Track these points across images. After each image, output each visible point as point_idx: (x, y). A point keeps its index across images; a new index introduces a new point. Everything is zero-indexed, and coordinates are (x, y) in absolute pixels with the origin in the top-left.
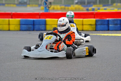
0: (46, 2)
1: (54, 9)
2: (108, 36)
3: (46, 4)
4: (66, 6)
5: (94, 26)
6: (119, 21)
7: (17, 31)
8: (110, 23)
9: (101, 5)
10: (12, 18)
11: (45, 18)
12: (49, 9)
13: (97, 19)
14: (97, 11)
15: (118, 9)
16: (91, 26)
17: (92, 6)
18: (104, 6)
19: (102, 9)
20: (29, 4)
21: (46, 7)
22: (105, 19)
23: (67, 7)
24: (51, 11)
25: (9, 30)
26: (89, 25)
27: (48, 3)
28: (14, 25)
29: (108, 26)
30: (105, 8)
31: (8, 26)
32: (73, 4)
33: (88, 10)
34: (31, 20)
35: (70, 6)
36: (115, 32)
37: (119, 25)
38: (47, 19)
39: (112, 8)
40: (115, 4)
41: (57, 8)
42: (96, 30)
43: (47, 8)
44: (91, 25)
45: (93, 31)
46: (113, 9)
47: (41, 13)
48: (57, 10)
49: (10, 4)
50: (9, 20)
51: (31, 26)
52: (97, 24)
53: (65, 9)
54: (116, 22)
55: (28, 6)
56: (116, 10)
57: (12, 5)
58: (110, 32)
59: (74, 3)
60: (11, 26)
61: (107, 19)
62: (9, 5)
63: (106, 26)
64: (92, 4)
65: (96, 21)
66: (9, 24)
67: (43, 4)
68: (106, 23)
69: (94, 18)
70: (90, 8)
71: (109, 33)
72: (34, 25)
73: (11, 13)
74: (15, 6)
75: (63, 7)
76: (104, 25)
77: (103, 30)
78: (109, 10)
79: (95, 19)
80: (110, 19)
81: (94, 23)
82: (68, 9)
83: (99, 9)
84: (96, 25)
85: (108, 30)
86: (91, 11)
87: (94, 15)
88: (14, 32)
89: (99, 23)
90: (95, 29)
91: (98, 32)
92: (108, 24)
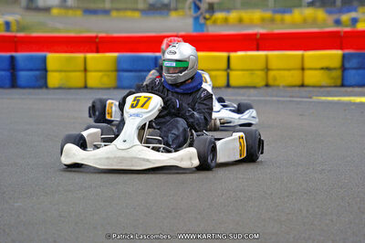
5: (339, 73)
13: (347, 51)
16: (327, 72)
26: (322, 69)
42: (343, 85)
44: (328, 69)
45: (336, 86)
52: (347, 65)
59: (303, 4)
65: (344, 56)
69: (341, 48)
79: (339, 53)
81: (336, 63)
82: (282, 20)
84: (343, 68)
86: (346, 26)
89: (353, 63)
90: (339, 82)
91: (349, 89)
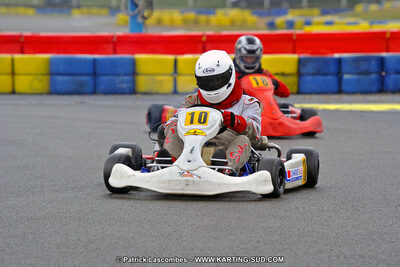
1: (160, 22)
2: (337, 111)
3: (135, 5)
4: (199, 12)
5: (294, 79)
6: (374, 63)
7: (41, 94)
8: (345, 68)
9: (316, 11)
10: (22, 52)
11: (133, 53)
12: (144, 24)
13: (303, 56)
14: (302, 29)
15: (372, 23)
16: (283, 78)
17: (285, 13)
18: (324, 13)
19: (318, 24)
20: (79, 7)
21: (134, 17)
22: (329, 56)
23: (203, 18)
24: (151, 30)
25: (13, 92)
26: (278, 74)
27: (141, 3)
28: (31, 74)
29: (340, 80)
30: (328, 18)
31: (9, 78)
32: (223, 6)
33: (272, 25)
34: (86, 60)
35: (214, 13)
36: (362, 97)
38: (138, 56)
39: (352, 20)
40: (359, 8)
41: (172, 21)
42: (299, 92)
43: (140, 20)
44: (283, 74)
45: (292, 94)
46: (355, 23)
47: (119, 37)
48: (172, 26)
49: (16, 5)
50: (13, 60)
51: (84, 78)
52: (303, 71)
53: (196, 23)
54: (364, 66)
55: (76, 13)
56: (363, 27)
57: (21, 10)
58: (345, 97)
59: (227, 4)
60: (18, 79)
61: (337, 55)
62: (12, 10)
63: (332, 79)
64: (285, 5)
65: (300, 61)
66: (13, 74)
67: (126, 8)
68: (332, 68)
69: (294, 52)
70: (279, 20)
71: (343, 102)
72: (95, 74)
73: (20, 36)
74: (31, 11)
75: (191, 15)
77: (322, 92)
78: (341, 25)
79: (295, 57)
80: (345, 55)
81: (292, 68)
82: (208, 22)
83: (308, 23)
84: (299, 74)
85: (340, 91)
86: (281, 29)
87: (294, 41)
88: (29, 97)
89: (309, 68)
90: (295, 90)
91: (307, 97)
92: (339, 74)
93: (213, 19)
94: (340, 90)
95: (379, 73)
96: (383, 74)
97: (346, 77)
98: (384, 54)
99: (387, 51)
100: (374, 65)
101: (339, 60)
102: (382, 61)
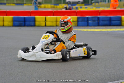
0: (36, 2)
4: (55, 5)
5: (76, 23)
8: (89, 20)
9: (83, 5)
13: (79, 16)
15: (96, 8)
17: (76, 5)
18: (85, 5)
19: (84, 8)
20: (26, 4)
21: (35, 6)
27: (37, 3)
29: (88, 23)
30: (86, 6)
32: (61, 3)
36: (93, 27)
37: (96, 22)
39: (92, 7)
42: (78, 26)
43: (37, 7)
45: (75, 26)
54: (94, 19)
56: (94, 9)
58: (89, 27)
61: (87, 16)
63: (86, 22)
65: (78, 18)
67: (34, 4)
68: (86, 20)
69: (76, 15)
70: (74, 7)
75: (53, 6)
76: (85, 21)
77: (83, 26)
78: (89, 8)
79: (76, 17)
81: (76, 20)
84: (78, 21)
89: (80, 20)
93: (58, 6)
94: (88, 25)
95: (98, 21)
96: (99, 21)
97: (89, 22)
98: (99, 16)
99: (100, 15)
100: (96, 19)
101: (88, 18)
102: (98, 18)
